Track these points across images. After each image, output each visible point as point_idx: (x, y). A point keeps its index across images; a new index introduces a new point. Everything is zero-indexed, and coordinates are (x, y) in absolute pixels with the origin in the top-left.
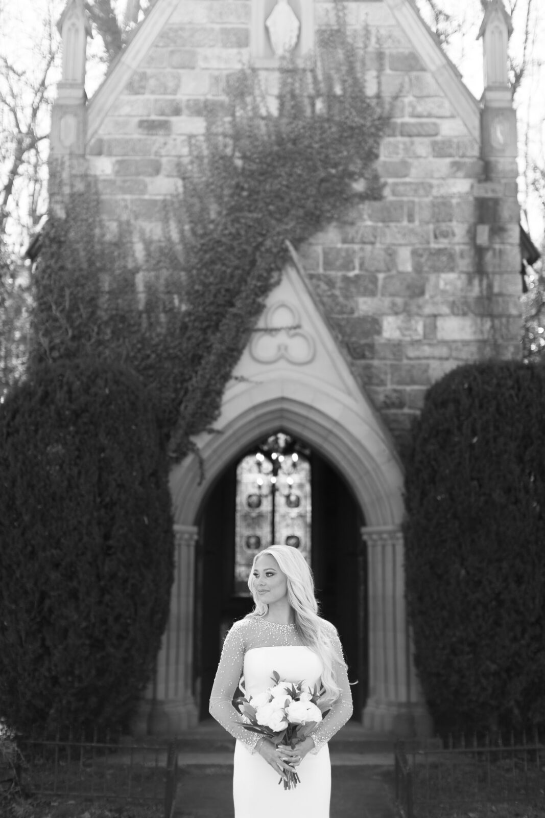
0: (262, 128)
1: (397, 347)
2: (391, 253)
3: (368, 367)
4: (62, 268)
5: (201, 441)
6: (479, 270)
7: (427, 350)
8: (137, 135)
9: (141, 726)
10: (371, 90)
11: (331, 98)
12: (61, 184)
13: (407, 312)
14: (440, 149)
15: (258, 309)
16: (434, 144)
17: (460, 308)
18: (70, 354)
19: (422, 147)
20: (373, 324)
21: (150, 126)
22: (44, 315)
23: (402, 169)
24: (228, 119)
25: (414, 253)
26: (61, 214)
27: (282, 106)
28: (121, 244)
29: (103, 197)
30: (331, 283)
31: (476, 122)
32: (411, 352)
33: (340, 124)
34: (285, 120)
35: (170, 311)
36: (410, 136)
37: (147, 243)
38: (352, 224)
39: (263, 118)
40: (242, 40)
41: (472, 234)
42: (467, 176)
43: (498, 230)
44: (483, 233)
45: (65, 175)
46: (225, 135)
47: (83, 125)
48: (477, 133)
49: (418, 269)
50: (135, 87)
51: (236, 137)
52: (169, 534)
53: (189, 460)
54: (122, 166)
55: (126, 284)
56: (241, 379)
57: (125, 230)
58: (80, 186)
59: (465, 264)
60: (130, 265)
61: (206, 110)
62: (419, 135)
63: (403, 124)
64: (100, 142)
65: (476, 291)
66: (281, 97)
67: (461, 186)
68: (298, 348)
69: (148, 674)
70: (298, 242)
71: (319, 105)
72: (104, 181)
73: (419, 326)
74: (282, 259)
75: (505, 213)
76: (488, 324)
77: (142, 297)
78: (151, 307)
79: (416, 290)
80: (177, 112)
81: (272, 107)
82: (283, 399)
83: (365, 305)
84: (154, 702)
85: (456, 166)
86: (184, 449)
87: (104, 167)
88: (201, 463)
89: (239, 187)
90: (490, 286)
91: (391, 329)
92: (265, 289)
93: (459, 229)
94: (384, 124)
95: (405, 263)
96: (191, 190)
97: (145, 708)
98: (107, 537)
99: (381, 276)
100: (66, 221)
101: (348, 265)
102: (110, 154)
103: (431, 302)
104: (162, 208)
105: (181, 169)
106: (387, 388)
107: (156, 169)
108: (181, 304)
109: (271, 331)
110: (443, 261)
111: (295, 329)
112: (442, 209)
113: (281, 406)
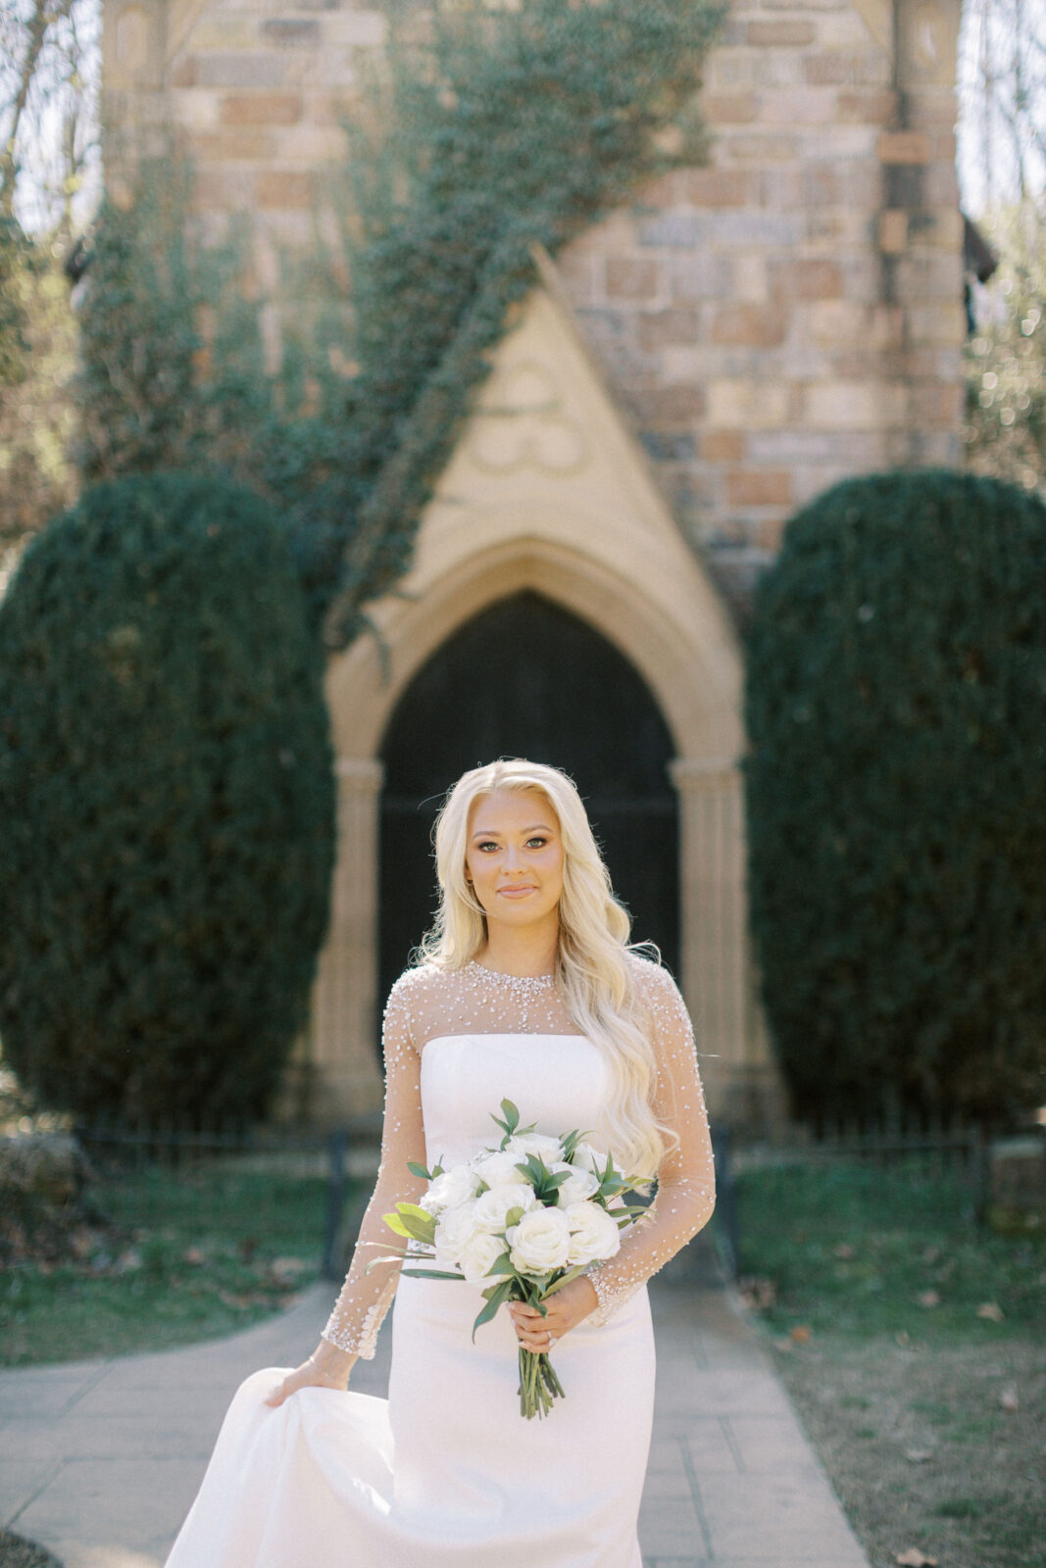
0: (491, 35)
1: (734, 442)
2: (726, 267)
3: (683, 479)
4: (128, 300)
5: (383, 613)
6: (888, 296)
7: (789, 445)
8: (258, 48)
9: (286, 1108)
12: (121, 143)
13: (754, 375)
14: (820, 69)
15: (480, 374)
16: (808, 62)
17: (849, 368)
18: (146, 459)
19: (784, 65)
20: (691, 399)
21: (283, 32)
22: (97, 388)
23: (743, 110)
24: (426, 16)
25: (772, 268)
26: (123, 198)
28: (232, 253)
29: (205, 165)
30: (616, 322)
32: (762, 449)
33: (635, 26)
34: (532, 18)
35: (326, 377)
36: (763, 44)
37: (283, 250)
38: (654, 211)
39: (493, 14)
41: (875, 231)
42: (868, 120)
43: (920, 223)
44: (895, 227)
45: (129, 126)
46: (421, 47)
47: (161, 31)
48: (885, 40)
49: (776, 295)
51: (443, 50)
52: (327, 781)
53: (362, 649)
54: (236, 109)
55: (245, 330)
56: (453, 501)
57: (242, 226)
58: (157, 147)
59: (862, 284)
60: (252, 291)
62: (781, 43)
63: (752, 24)
64: (192, 63)
65: (881, 332)
67: (855, 144)
68: (556, 444)
69: (295, 1019)
70: (555, 247)
72: (201, 137)
73: (776, 402)
74: (526, 277)
75: (935, 190)
76: (899, 396)
77: (273, 354)
78: (291, 370)
79: (769, 333)
82: (529, 538)
83: (678, 364)
84: (309, 1069)
85: (848, 102)
87: (200, 109)
88: (384, 654)
89: (447, 147)
90: (906, 328)
91: (725, 406)
92: (494, 337)
93: (852, 219)
94: (714, 22)
95: (753, 286)
96: (362, 154)
97: (291, 1078)
98: (219, 787)
99: (708, 311)
100: (133, 212)
101: (647, 288)
102: (210, 85)
103: (796, 359)
104: (307, 189)
105: (341, 115)
106: (717, 515)
107: (295, 112)
108: (346, 366)
109: (505, 413)
110: (822, 280)
111: (550, 410)
112: (820, 184)
113: (526, 550)
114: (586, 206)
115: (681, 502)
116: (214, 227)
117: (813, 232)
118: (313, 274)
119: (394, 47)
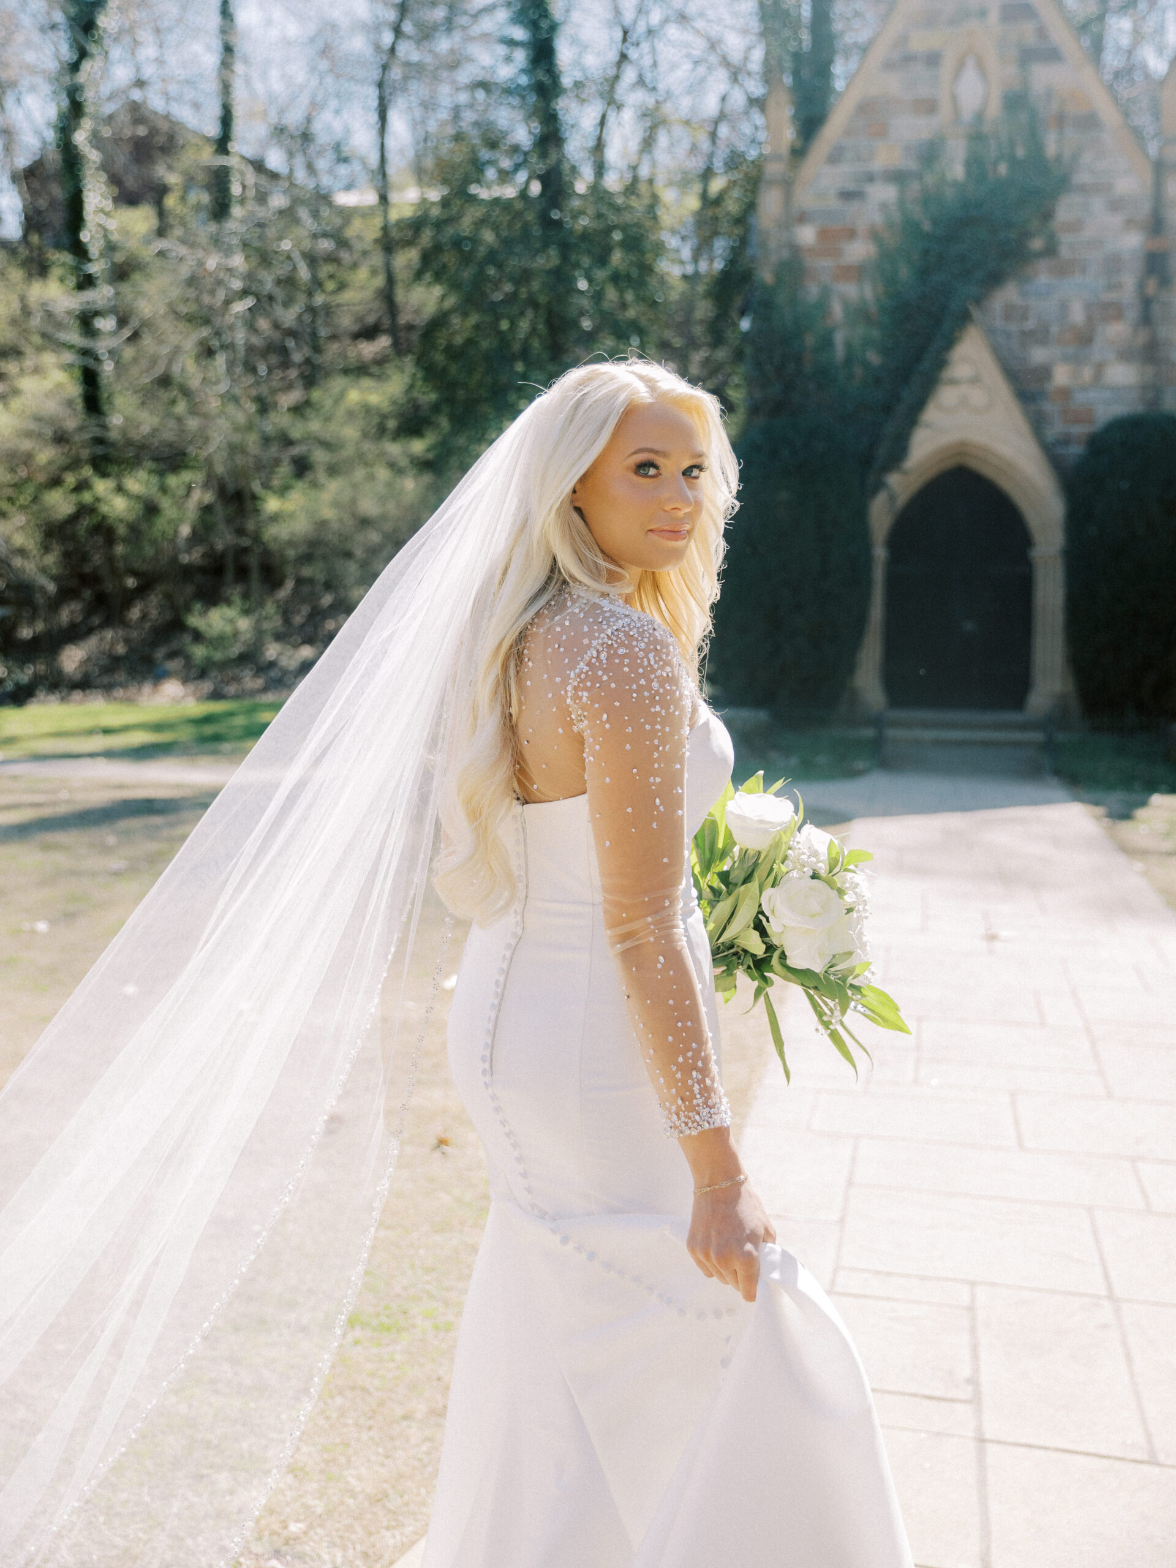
0: (949, 193)
1: (1065, 393)
2: (1064, 307)
3: (1039, 412)
5: (894, 480)
6: (1146, 319)
7: (1092, 395)
8: (834, 204)
10: (1051, 149)
11: (1013, 162)
13: (1076, 360)
14: (1115, 205)
15: (941, 363)
16: (1109, 202)
17: (1125, 355)
18: (781, 407)
19: (1098, 203)
20: (1044, 373)
21: (848, 196)
23: (1076, 227)
24: (918, 186)
25: (1088, 307)
27: (968, 173)
28: (822, 305)
29: (810, 262)
30: (1008, 335)
31: (1149, 177)
32: (1080, 398)
33: (1022, 187)
34: (970, 185)
35: (866, 365)
36: (1087, 193)
37: (845, 303)
38: (1028, 279)
39: (950, 184)
40: (929, 107)
41: (1141, 286)
42: (1140, 230)
43: (1164, 282)
44: (1152, 286)
46: (915, 201)
47: (788, 197)
48: (1150, 189)
49: (1090, 318)
50: (835, 157)
51: (925, 203)
52: (869, 559)
53: (883, 495)
54: (824, 234)
55: (826, 342)
56: (928, 426)
57: (826, 293)
58: (785, 254)
59: (1132, 314)
60: (830, 324)
61: (898, 177)
62: (1096, 193)
63: (1082, 184)
64: (802, 213)
65: (1142, 338)
66: (968, 164)
67: (1133, 242)
68: (977, 396)
69: (850, 667)
70: (978, 301)
71: (1003, 169)
72: (809, 250)
73: (1087, 373)
74: (964, 318)
76: (1150, 370)
77: (840, 354)
78: (849, 360)
79: (1085, 338)
80: (870, 178)
81: (958, 172)
82: (963, 444)
83: (1038, 355)
84: (854, 690)
85: (1129, 223)
86: (880, 485)
87: (807, 235)
88: (892, 498)
89: (926, 252)
90: (1154, 335)
91: (1061, 376)
92: (950, 342)
93: (1129, 281)
94: (1062, 184)
95: (1077, 315)
96: (886, 255)
97: (847, 694)
98: (824, 562)
99: (1054, 329)
101: (1024, 317)
102: (812, 223)
103: (1098, 351)
104: (857, 272)
105: (874, 235)
106: (1056, 429)
107: (851, 234)
108: (874, 358)
109: (954, 382)
110: (1113, 311)
111: (975, 380)
112: (1113, 264)
113: (962, 448)
114: (995, 279)
115: (1037, 423)
116: (812, 291)
117: (1111, 287)
118: (859, 314)
119: (901, 202)
